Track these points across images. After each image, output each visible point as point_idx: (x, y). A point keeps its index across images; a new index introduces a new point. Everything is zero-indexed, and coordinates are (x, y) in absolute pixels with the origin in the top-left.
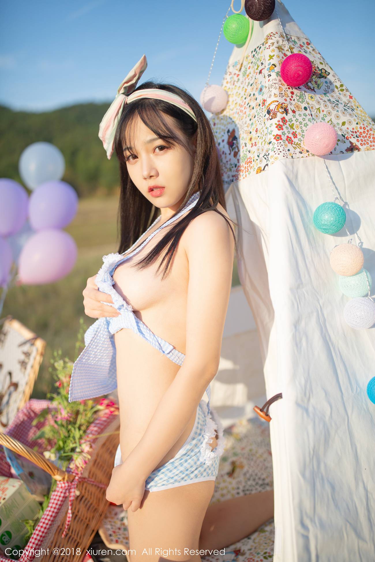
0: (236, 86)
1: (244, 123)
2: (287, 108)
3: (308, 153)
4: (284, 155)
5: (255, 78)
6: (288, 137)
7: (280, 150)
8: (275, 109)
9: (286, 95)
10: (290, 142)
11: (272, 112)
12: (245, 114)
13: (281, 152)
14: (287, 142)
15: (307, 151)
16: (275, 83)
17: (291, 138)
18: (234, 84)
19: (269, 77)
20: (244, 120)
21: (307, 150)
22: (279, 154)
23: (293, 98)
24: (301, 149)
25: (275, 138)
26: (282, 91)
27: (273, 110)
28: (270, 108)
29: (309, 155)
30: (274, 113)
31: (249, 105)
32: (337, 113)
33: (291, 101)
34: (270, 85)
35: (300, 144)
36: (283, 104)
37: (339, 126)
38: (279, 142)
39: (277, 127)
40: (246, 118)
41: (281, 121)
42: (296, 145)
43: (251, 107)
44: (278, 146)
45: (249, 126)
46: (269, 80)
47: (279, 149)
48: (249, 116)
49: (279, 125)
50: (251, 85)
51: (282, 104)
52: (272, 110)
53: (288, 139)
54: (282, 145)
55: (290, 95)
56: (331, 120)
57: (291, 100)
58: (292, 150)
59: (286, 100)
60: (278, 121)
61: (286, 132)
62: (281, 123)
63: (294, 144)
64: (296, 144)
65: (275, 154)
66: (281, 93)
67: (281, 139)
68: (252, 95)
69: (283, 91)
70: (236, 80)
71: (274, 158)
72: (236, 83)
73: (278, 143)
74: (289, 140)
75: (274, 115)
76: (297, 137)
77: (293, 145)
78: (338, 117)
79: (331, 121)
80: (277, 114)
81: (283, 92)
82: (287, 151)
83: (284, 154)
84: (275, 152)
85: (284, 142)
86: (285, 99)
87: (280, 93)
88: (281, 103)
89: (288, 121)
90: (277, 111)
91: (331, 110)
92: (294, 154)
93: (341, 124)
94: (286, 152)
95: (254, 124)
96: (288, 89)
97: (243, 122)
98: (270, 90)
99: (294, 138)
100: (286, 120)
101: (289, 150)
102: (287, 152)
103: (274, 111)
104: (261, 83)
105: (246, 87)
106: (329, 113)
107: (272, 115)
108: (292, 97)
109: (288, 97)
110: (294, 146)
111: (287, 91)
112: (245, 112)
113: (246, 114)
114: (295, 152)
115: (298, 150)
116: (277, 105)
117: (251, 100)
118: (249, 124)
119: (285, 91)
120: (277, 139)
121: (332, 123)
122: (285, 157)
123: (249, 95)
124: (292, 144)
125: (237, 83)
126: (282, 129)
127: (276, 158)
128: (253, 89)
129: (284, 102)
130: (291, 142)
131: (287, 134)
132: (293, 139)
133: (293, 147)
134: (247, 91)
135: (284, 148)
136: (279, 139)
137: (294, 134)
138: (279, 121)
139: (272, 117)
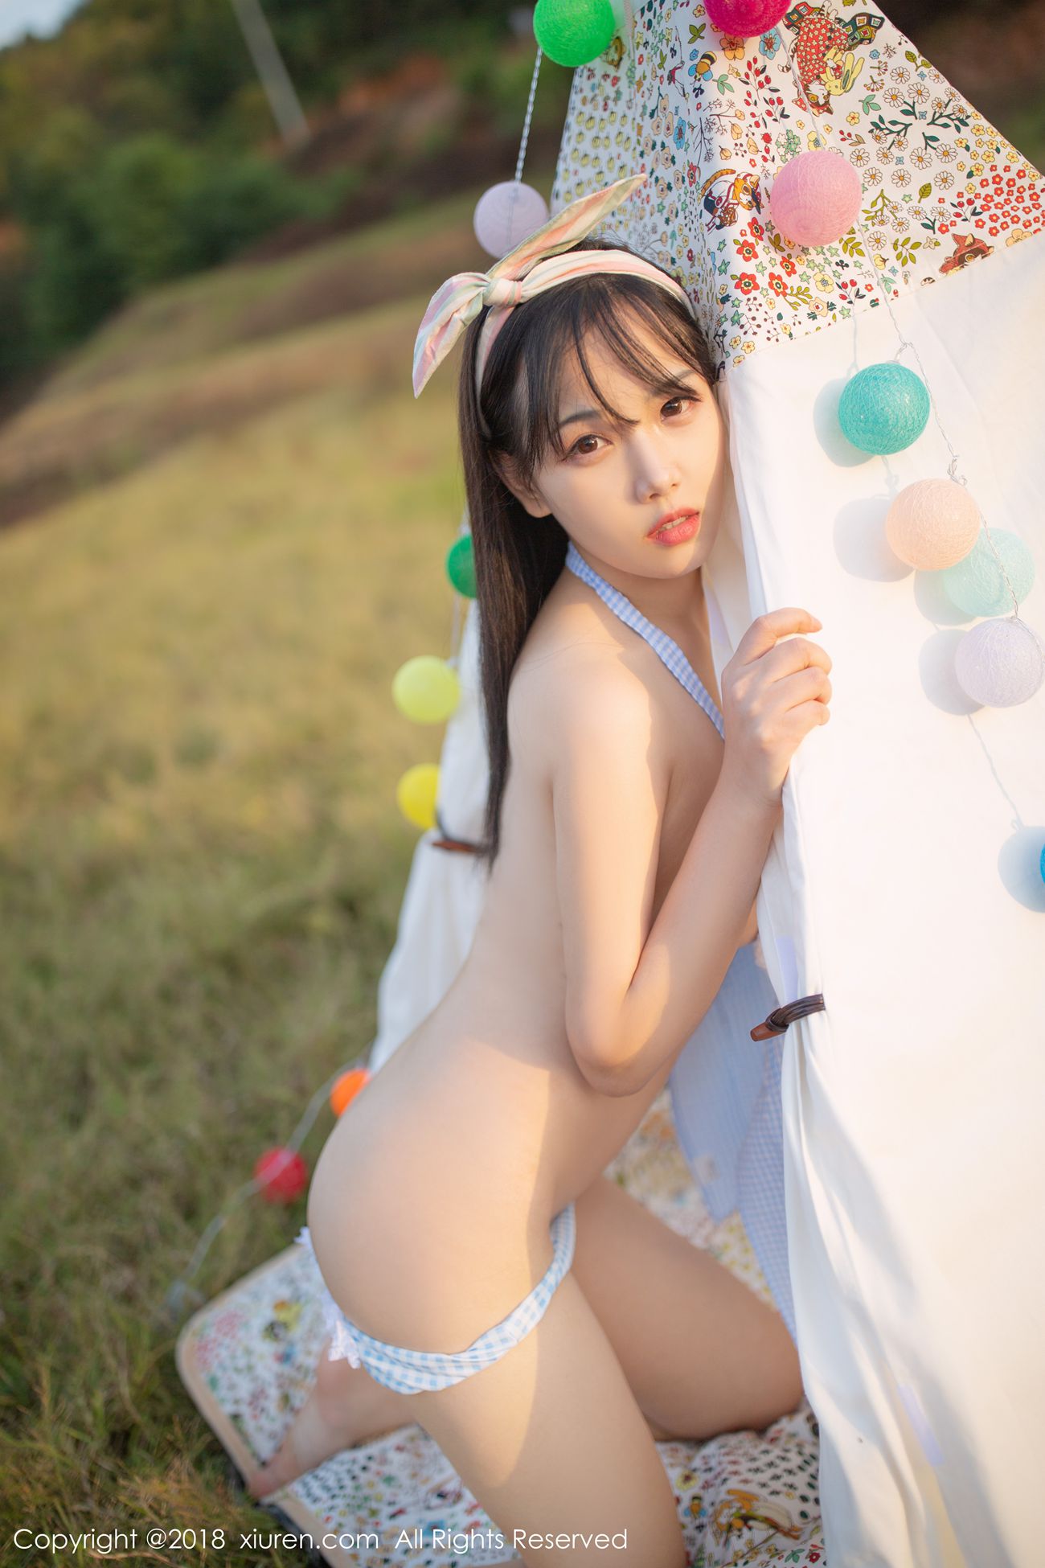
0: (612, 113)
1: (649, 229)
2: (758, 190)
3: (831, 313)
4: (769, 335)
5: (660, 95)
6: (772, 276)
7: (756, 322)
8: (728, 196)
9: (752, 148)
10: (779, 291)
11: (721, 205)
12: (648, 202)
13: (759, 326)
14: (771, 292)
15: (828, 307)
16: (718, 115)
17: (779, 278)
18: (606, 104)
19: (697, 96)
20: (648, 221)
21: (828, 303)
22: (755, 333)
23: (771, 154)
24: (812, 303)
25: (737, 286)
26: (739, 136)
27: (724, 199)
28: (711, 192)
29: (834, 317)
30: (726, 208)
31: (654, 176)
32: (900, 166)
33: (765, 164)
34: (704, 120)
35: (807, 289)
36: (748, 178)
37: (911, 204)
38: (751, 296)
39: (739, 251)
40: (652, 215)
41: (748, 231)
42: (796, 295)
43: (660, 182)
44: (750, 310)
45: (667, 241)
46: (700, 104)
47: (754, 319)
48: (660, 211)
49: (746, 243)
50: (652, 115)
51: (745, 178)
52: (720, 198)
53: (774, 282)
54: (760, 305)
55: (762, 145)
56: (882, 196)
57: (765, 159)
58: (788, 313)
59: (753, 163)
60: (741, 233)
61: (766, 264)
62: (751, 239)
63: (791, 295)
64: (794, 292)
65: (745, 333)
66: (738, 142)
67: (756, 287)
68: (658, 147)
69: (744, 135)
70: (612, 95)
71: (741, 345)
72: (611, 103)
73: (749, 300)
74: (777, 284)
75: (728, 213)
76: (795, 273)
77: (788, 297)
78: (902, 178)
79: (884, 198)
80: (735, 210)
81: (744, 140)
82: (775, 319)
83: (769, 332)
84: (742, 327)
85: (765, 293)
86: (751, 160)
87: (736, 145)
88: (741, 177)
89: (764, 228)
90: (736, 202)
91: (879, 165)
92: (794, 324)
93: (916, 196)
94: (773, 323)
95: (678, 237)
96: (754, 129)
97: (645, 226)
98: (707, 135)
99: (789, 274)
100: (761, 227)
101: (780, 317)
102: (777, 323)
103: (726, 201)
104: (677, 111)
105: (639, 120)
106: (873, 177)
107: (722, 215)
108: (767, 151)
109: (758, 151)
110: (792, 299)
111: (753, 134)
112: (648, 196)
113: (651, 203)
114: (798, 319)
115: (804, 310)
116: (733, 184)
117: (657, 160)
118: (664, 233)
119: (747, 135)
120: (746, 288)
121: (887, 202)
122: (773, 340)
123: (650, 145)
124: (785, 295)
125: (616, 104)
126: (756, 256)
127: (748, 347)
128: (658, 127)
129: (751, 170)
130: (782, 290)
131: (770, 270)
132: (785, 278)
133: (790, 304)
134: (645, 133)
135: (766, 313)
136: (750, 288)
137: (786, 265)
138: (743, 232)
139: (722, 221)
